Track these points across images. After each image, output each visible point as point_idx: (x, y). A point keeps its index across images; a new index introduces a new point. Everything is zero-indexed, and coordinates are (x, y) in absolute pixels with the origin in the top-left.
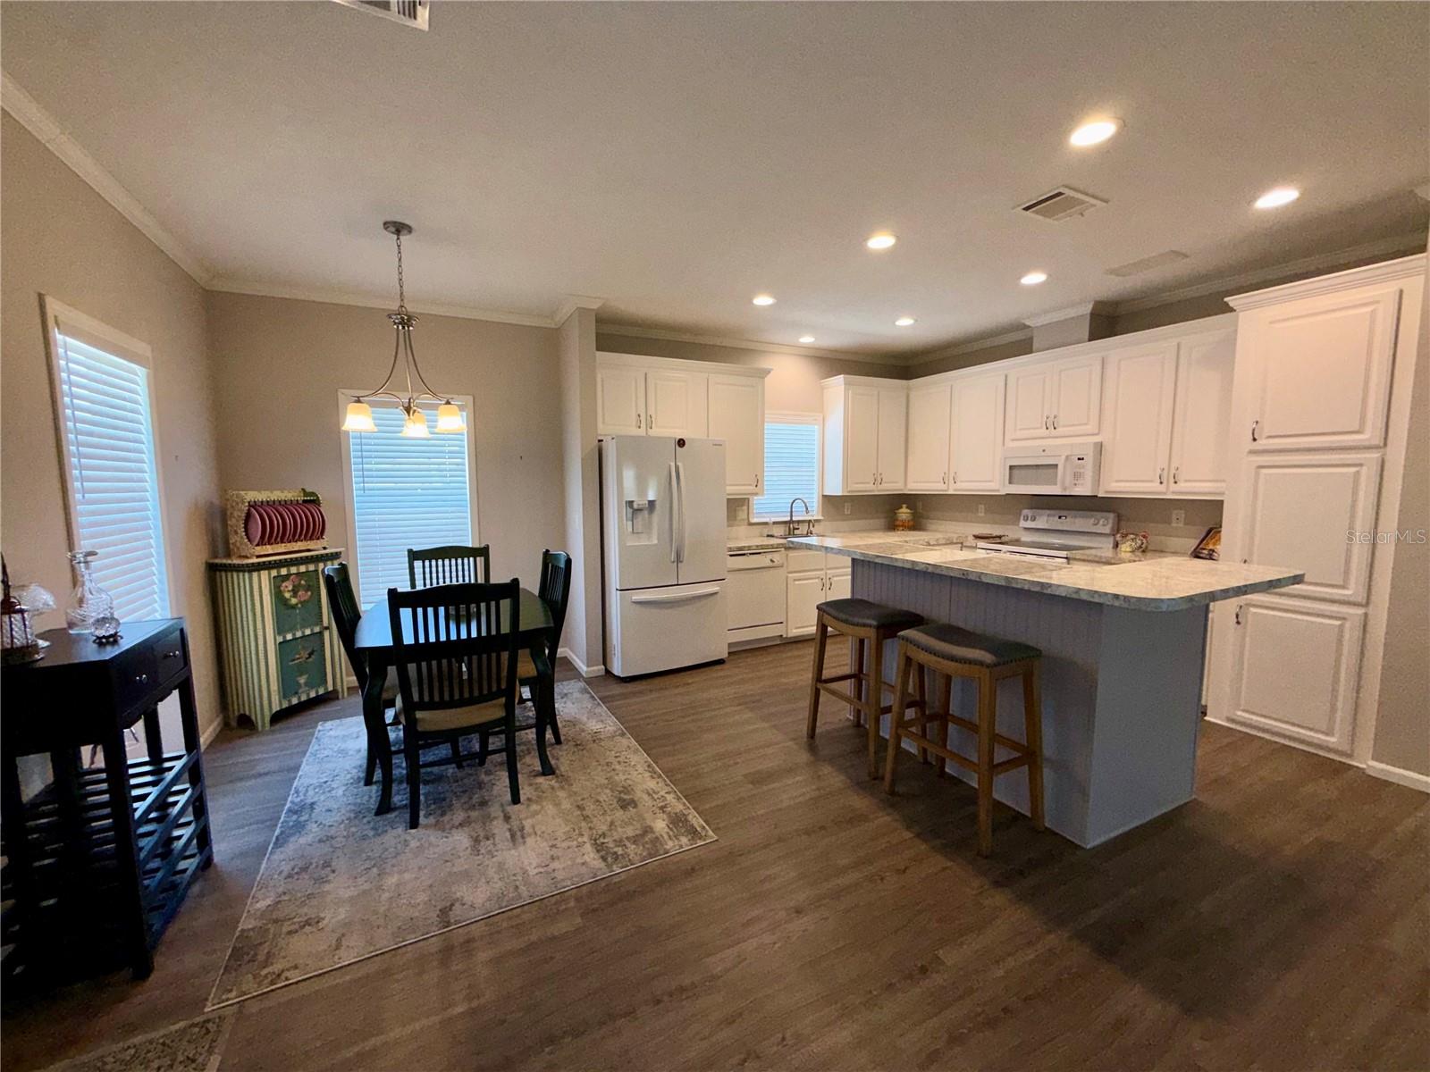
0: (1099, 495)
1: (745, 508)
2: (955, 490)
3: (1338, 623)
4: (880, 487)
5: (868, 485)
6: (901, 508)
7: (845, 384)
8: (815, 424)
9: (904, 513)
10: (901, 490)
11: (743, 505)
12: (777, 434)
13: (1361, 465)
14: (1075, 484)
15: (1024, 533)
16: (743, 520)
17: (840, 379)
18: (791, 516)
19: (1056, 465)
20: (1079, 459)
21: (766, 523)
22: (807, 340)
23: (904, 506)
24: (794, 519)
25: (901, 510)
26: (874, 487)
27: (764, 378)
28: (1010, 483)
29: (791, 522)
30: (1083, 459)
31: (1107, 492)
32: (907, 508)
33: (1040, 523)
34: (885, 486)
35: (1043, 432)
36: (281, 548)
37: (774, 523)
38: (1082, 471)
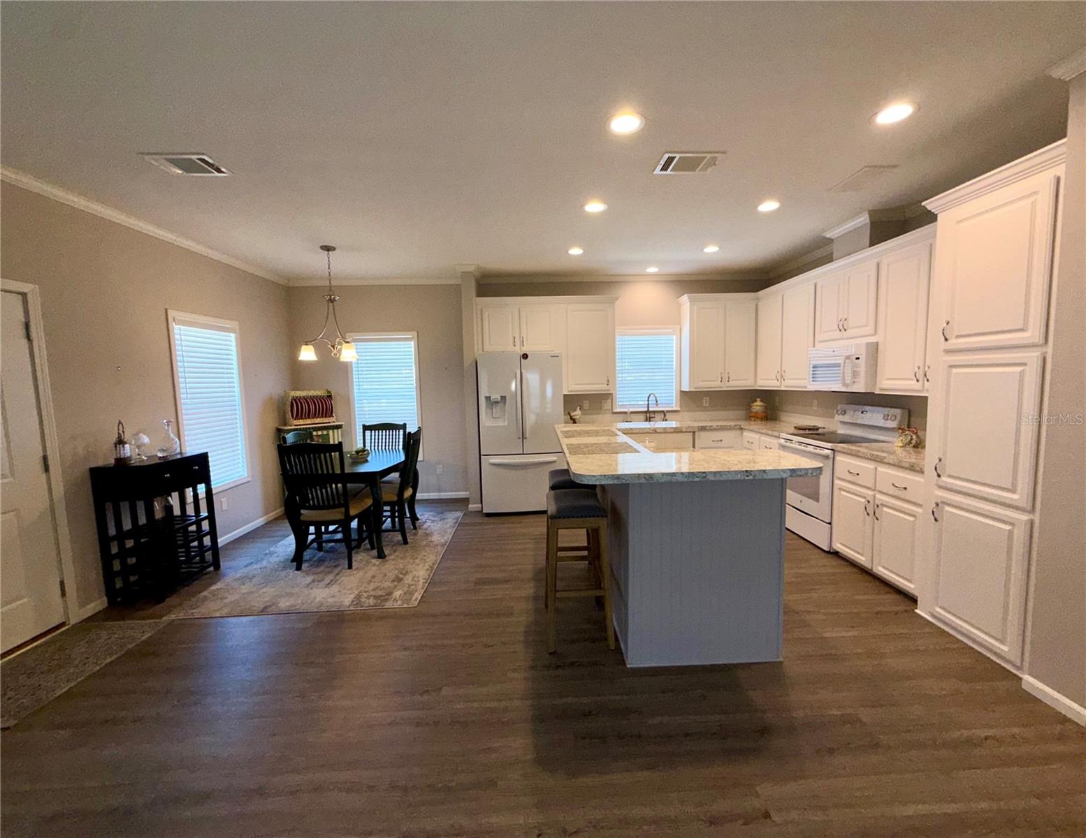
0: (876, 392)
1: (610, 400)
2: (786, 387)
3: (1008, 527)
4: (728, 384)
5: (716, 383)
6: (756, 401)
7: (690, 301)
8: (674, 334)
9: (758, 406)
10: (753, 386)
11: (607, 399)
12: (627, 345)
13: (1025, 364)
14: (854, 382)
16: (609, 410)
17: (685, 298)
18: (648, 407)
19: (840, 365)
20: (856, 359)
21: (625, 413)
22: (652, 270)
23: (758, 400)
24: (650, 409)
25: (755, 404)
26: (721, 384)
27: (614, 303)
28: (815, 380)
29: (648, 412)
30: (859, 358)
31: (882, 389)
32: (761, 401)
34: (732, 383)
35: (837, 334)
36: (309, 421)
37: (632, 413)
38: (858, 369)
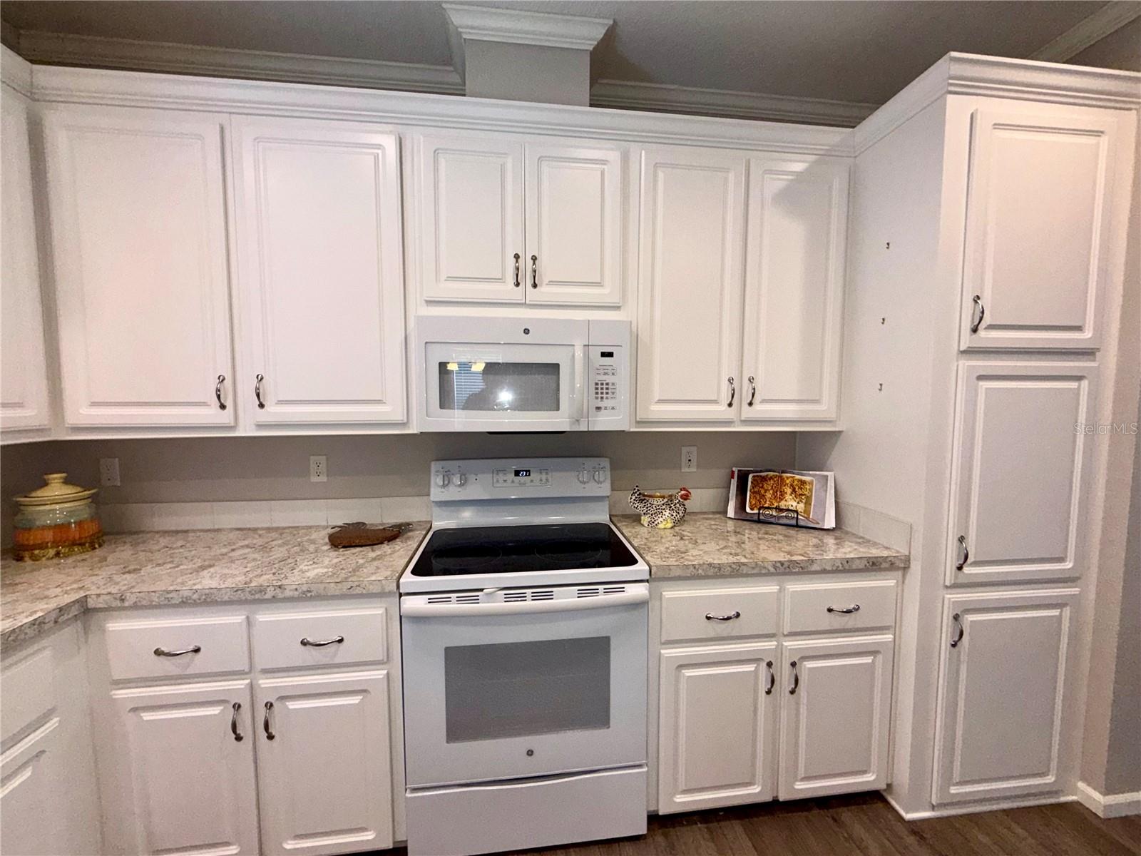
2: (260, 426)
6: (45, 484)
10: (40, 429)
13: (1079, 378)
14: (598, 408)
15: (436, 510)
19: (557, 366)
20: (604, 355)
23: (56, 478)
25: (43, 495)
28: (442, 407)
30: (610, 355)
32: (66, 482)
33: (476, 490)
35: (507, 290)
38: (609, 379)
